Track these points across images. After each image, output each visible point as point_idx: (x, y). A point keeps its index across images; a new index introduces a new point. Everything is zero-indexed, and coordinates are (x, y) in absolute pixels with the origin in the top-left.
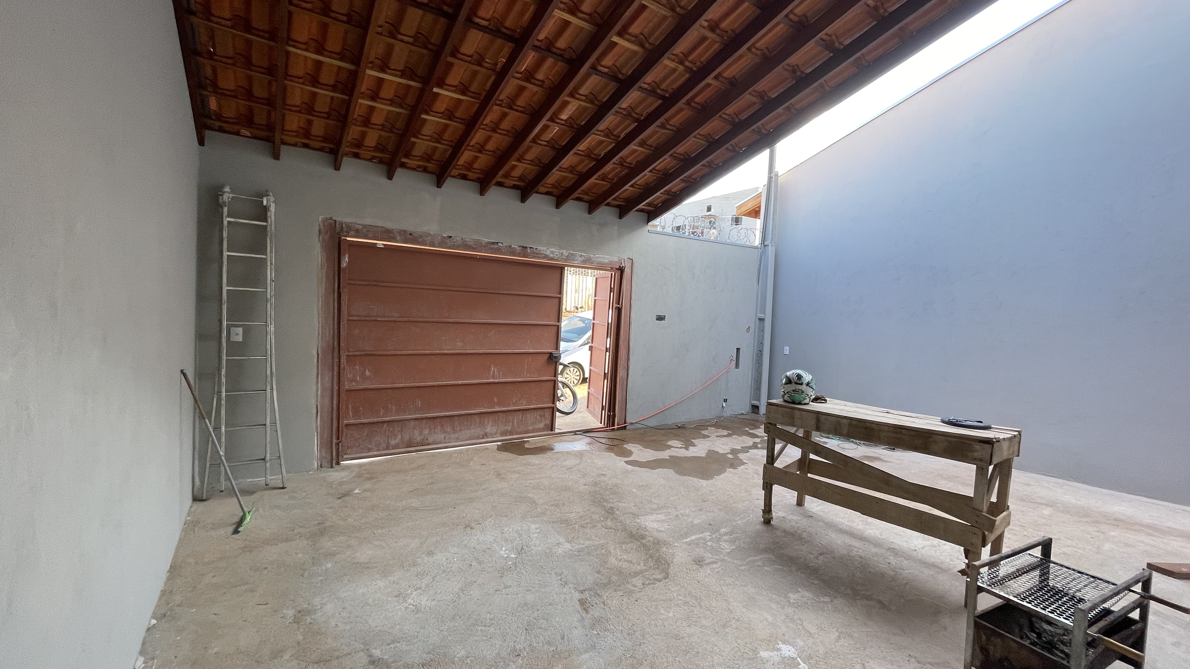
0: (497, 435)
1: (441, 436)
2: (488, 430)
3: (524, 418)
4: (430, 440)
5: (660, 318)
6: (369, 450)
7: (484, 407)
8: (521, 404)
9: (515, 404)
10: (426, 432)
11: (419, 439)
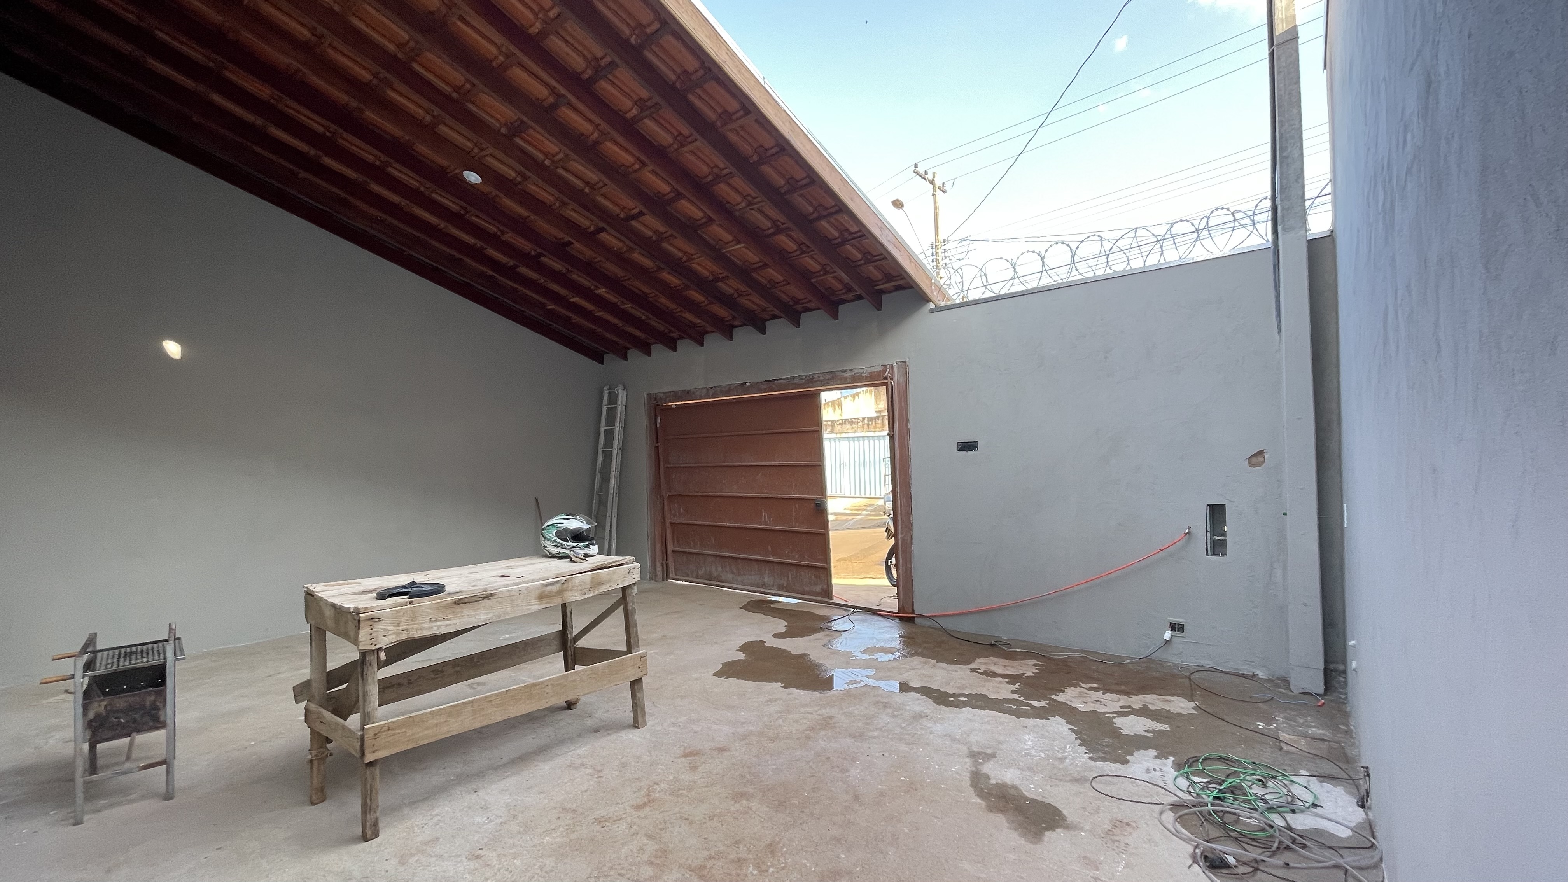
0: (775, 587)
1: (730, 576)
2: (766, 580)
3: (798, 575)
4: (723, 578)
5: (967, 447)
6: (688, 576)
7: (760, 555)
8: (794, 559)
9: (788, 557)
10: (720, 569)
11: (715, 574)
